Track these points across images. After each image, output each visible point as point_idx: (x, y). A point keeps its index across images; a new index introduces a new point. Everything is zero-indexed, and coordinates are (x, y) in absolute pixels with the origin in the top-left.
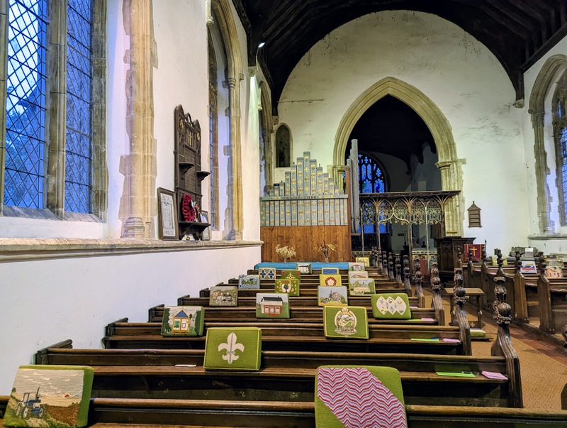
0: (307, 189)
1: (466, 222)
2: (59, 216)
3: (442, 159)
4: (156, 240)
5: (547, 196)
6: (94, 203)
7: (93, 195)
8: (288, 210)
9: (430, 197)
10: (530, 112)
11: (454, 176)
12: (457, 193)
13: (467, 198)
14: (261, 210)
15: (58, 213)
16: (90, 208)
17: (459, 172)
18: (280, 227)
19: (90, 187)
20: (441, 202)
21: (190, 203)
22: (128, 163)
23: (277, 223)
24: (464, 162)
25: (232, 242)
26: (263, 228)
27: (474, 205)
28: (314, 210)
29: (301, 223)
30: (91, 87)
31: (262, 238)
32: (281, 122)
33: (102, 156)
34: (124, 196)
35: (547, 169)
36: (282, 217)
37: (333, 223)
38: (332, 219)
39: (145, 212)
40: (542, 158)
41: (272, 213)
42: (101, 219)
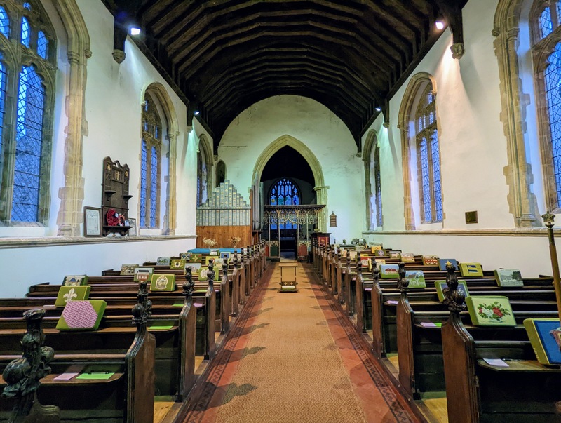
0: (226, 203)
1: (328, 224)
2: (6, 224)
3: (317, 186)
4: (81, 236)
5: (370, 209)
6: (41, 215)
7: (40, 211)
8: (214, 215)
9: (310, 208)
10: (363, 160)
11: (323, 196)
12: (324, 206)
13: (330, 209)
14: (197, 215)
15: (6, 222)
16: (37, 218)
17: (326, 194)
18: (209, 226)
19: (38, 206)
20: (316, 211)
21: (115, 214)
22: (63, 192)
23: (207, 224)
24: (328, 188)
25: (168, 236)
26: (198, 227)
27: (333, 214)
28: (230, 216)
29: (222, 224)
30: (42, 147)
31: (197, 234)
32: (219, 158)
33: (46, 188)
34: (60, 211)
35: (371, 194)
36: (210, 220)
37: (241, 224)
38: (241, 221)
39: (74, 221)
40: (368, 187)
41: (204, 217)
42: (44, 225)
